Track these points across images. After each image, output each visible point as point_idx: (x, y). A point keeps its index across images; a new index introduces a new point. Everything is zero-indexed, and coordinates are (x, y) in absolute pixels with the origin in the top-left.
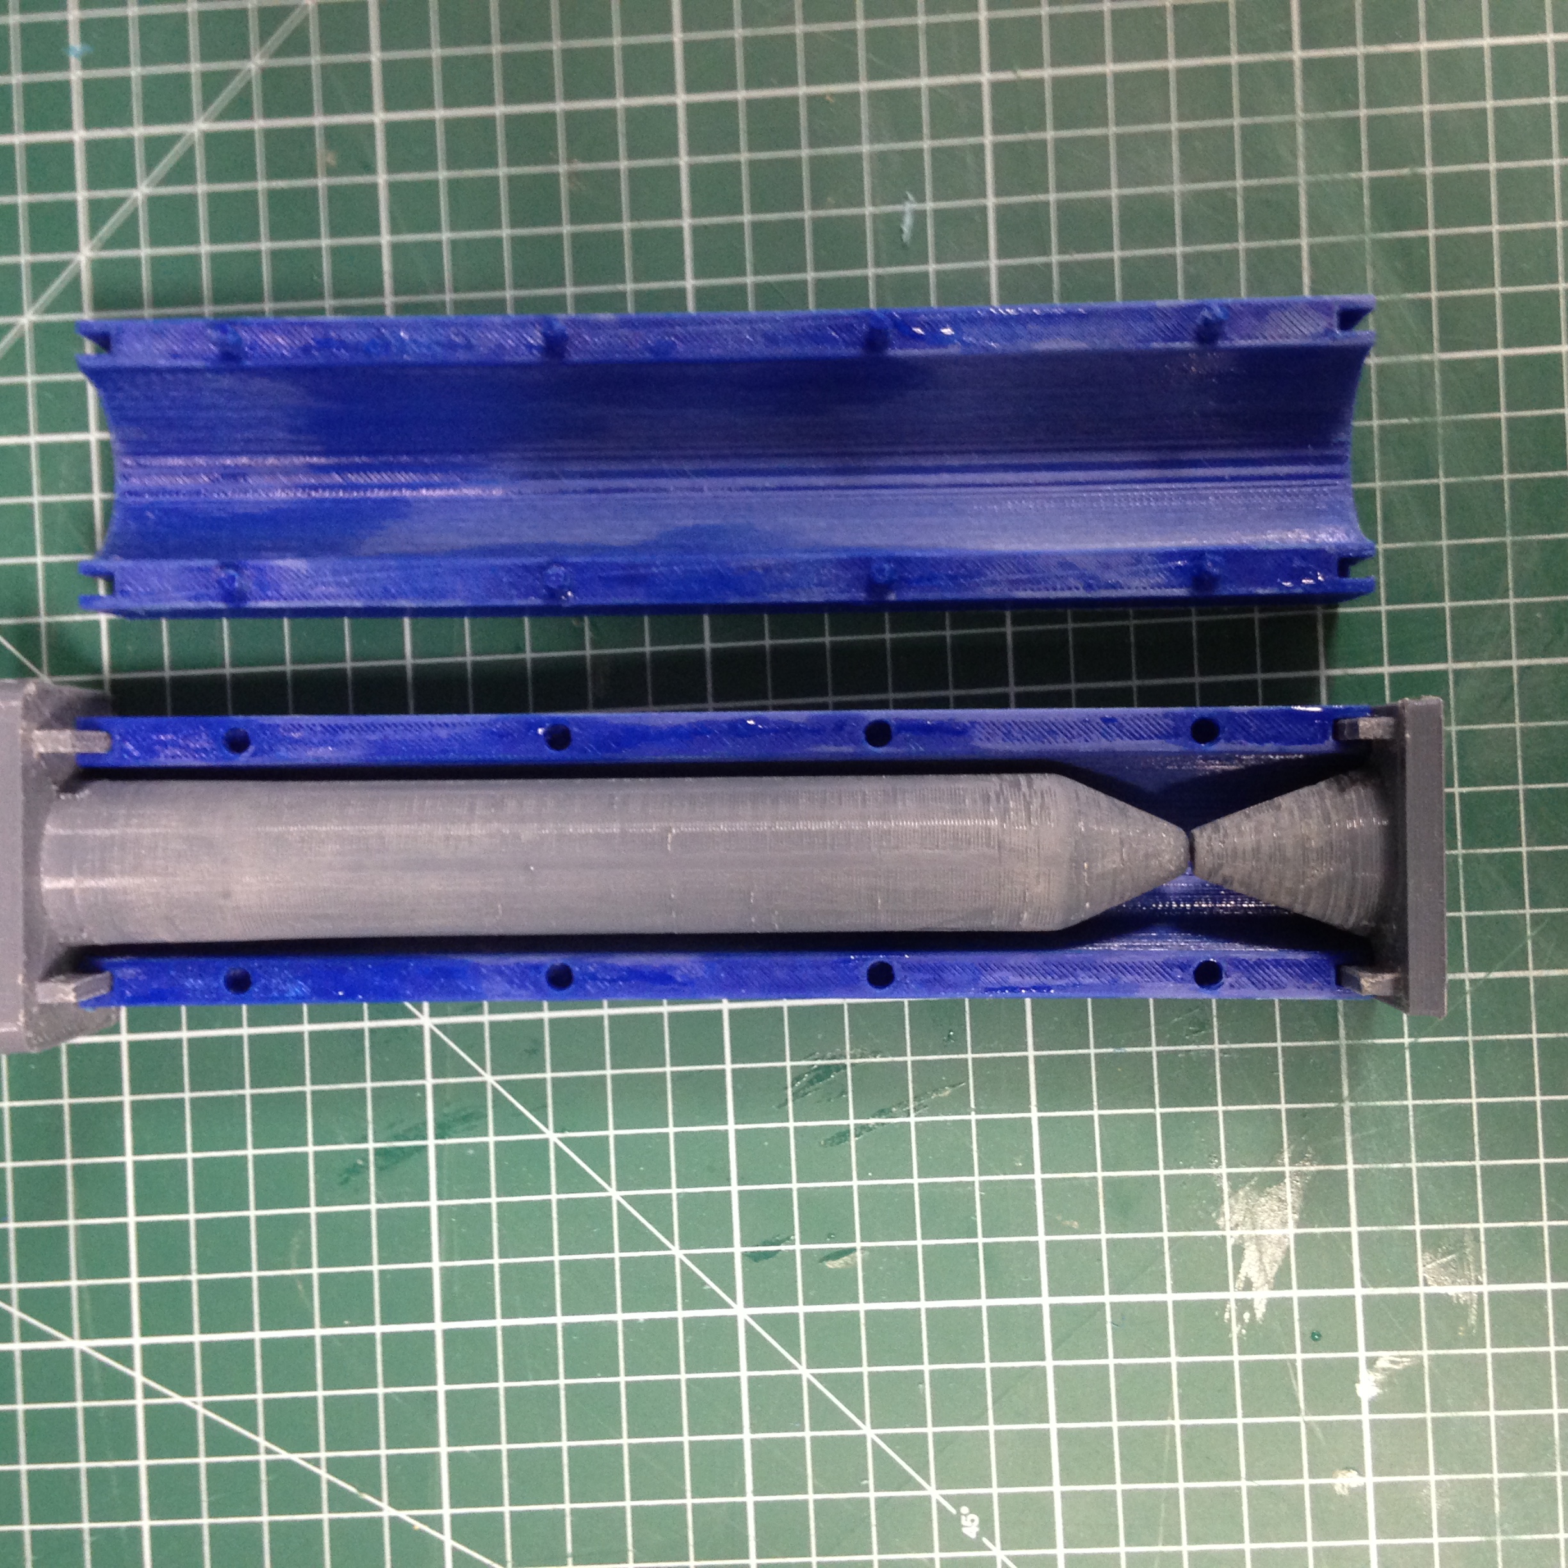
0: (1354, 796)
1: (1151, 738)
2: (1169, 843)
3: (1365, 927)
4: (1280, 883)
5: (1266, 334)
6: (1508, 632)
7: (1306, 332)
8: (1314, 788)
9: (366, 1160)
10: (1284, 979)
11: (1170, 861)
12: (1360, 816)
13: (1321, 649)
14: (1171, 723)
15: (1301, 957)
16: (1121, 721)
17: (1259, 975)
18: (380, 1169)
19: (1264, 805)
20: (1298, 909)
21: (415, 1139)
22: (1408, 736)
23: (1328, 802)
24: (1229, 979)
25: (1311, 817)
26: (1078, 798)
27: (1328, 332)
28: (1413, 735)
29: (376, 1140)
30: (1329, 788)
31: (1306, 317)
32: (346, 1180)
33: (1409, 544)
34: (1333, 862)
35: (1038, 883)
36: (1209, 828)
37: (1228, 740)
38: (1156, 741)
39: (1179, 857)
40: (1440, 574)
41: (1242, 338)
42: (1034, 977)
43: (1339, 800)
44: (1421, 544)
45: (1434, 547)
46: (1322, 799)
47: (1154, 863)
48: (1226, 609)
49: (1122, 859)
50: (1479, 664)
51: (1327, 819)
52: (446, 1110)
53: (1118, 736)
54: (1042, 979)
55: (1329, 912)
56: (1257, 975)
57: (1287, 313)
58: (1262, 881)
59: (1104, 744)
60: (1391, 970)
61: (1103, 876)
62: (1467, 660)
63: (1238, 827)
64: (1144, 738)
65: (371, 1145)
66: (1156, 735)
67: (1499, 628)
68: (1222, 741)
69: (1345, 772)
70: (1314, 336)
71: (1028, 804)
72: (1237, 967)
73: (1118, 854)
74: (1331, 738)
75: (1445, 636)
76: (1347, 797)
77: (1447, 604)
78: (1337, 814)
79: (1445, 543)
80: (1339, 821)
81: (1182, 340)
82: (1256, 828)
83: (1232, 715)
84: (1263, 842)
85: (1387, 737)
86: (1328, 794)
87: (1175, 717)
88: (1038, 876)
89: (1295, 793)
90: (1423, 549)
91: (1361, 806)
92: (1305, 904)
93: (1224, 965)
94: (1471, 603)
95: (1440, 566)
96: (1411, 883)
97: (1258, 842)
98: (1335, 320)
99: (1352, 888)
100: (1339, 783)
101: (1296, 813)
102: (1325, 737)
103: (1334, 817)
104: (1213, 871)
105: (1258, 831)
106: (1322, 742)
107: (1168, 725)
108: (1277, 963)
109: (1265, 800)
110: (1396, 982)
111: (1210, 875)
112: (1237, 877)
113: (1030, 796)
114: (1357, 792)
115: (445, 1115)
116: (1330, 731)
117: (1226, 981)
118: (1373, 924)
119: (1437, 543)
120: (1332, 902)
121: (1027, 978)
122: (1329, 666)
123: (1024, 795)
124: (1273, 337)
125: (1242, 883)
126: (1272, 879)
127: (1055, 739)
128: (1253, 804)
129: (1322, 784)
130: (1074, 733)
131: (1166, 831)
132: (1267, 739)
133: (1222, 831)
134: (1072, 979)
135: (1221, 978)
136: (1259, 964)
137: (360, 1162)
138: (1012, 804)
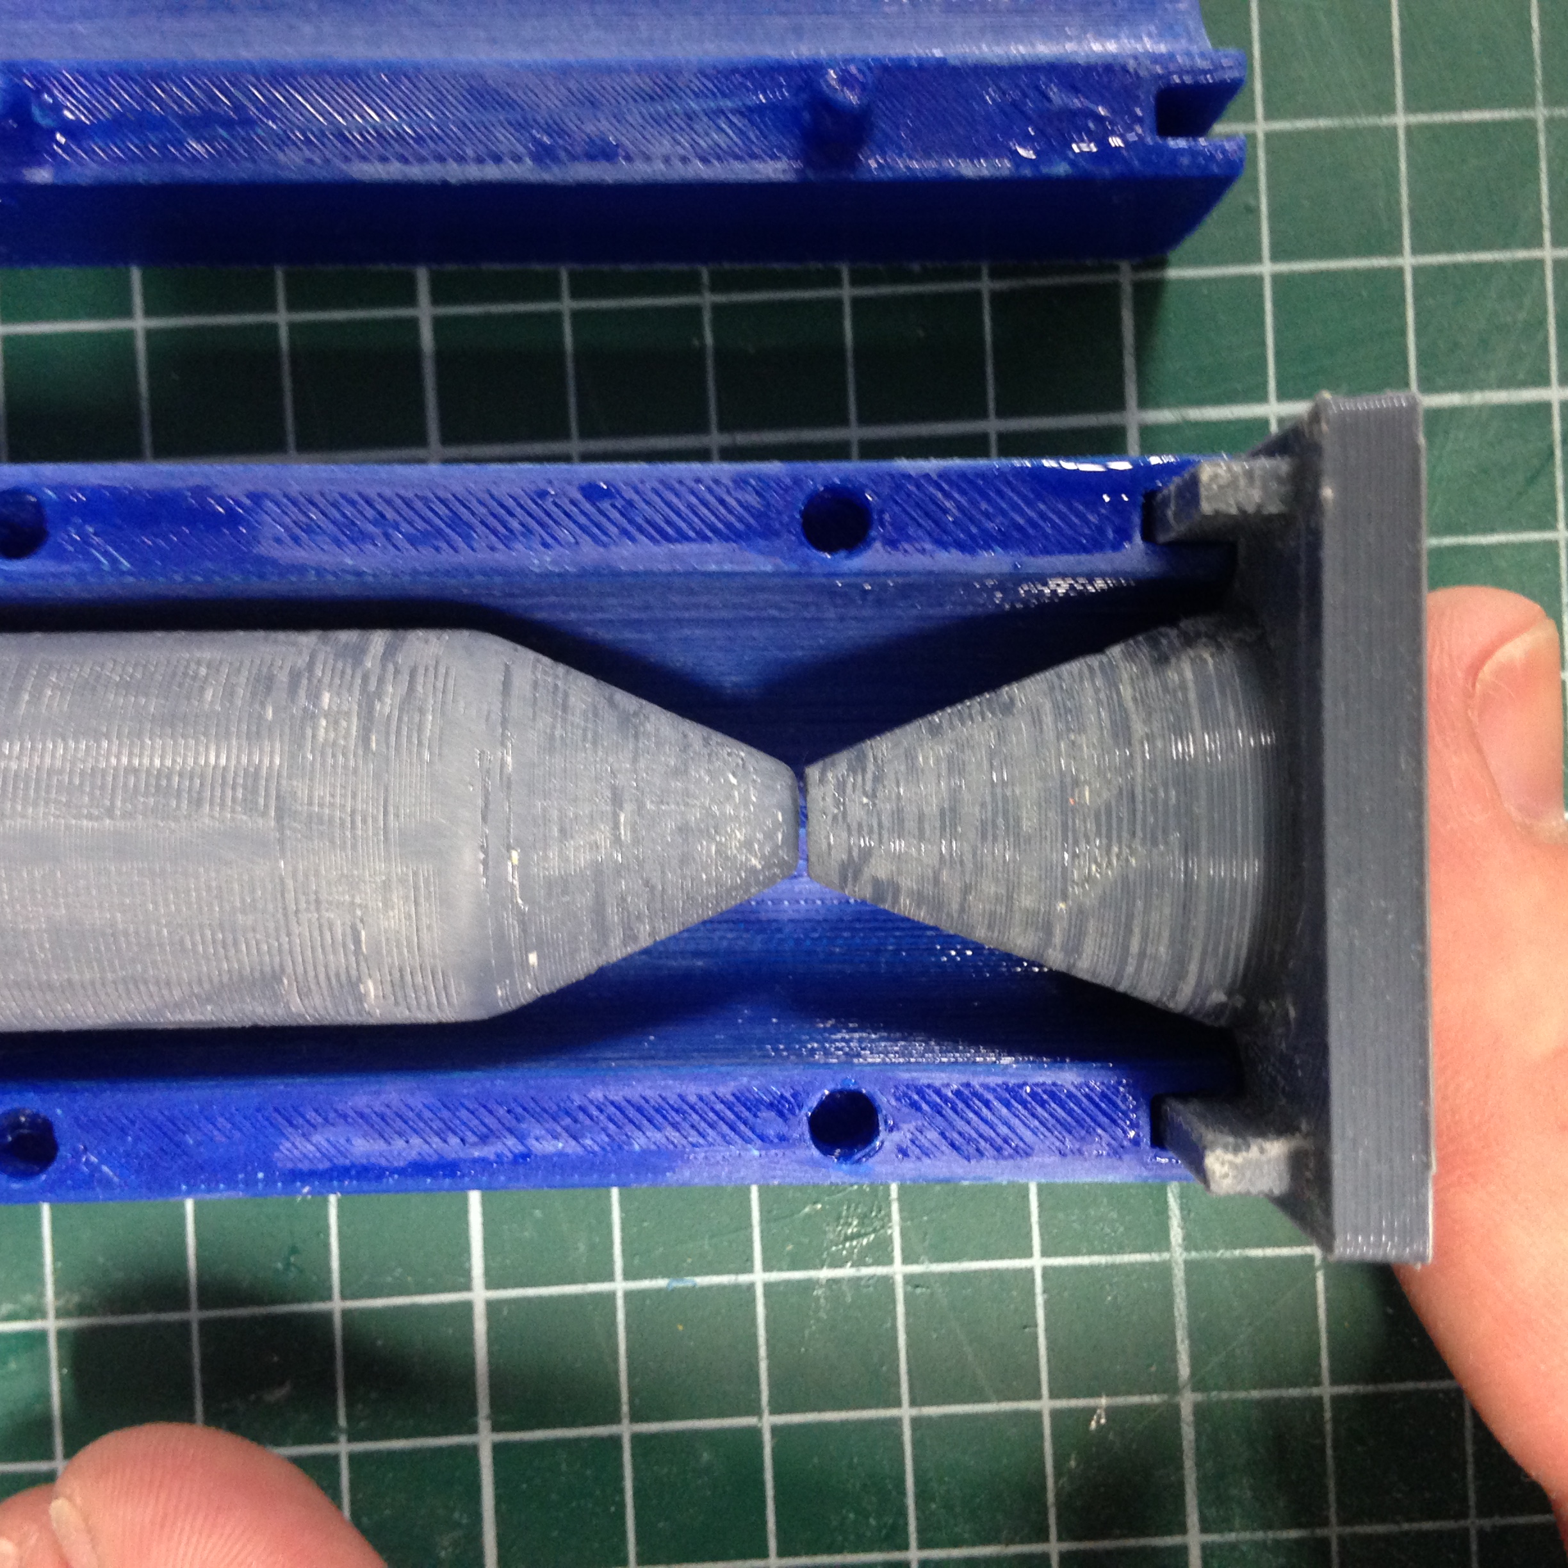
0: (1189, 675)
1: (706, 539)
2: (746, 802)
3: (1220, 1008)
4: (1010, 898)
6: (1542, 323)
8: (1094, 660)
10: (1027, 1135)
11: (747, 844)
12: (1205, 728)
13: (1129, 362)
14: (753, 500)
15: (1068, 1077)
16: (630, 494)
17: (967, 1125)
19: (974, 705)
20: (1056, 960)
22: (1328, 493)
23: (1126, 691)
24: (896, 1136)
25: (1082, 729)
26: (506, 684)
28: (1343, 491)
30: (1130, 656)
33: (1323, 123)
34: (1137, 844)
35: (387, 905)
36: (842, 761)
37: (892, 543)
38: (716, 547)
39: (769, 836)
40: (1394, 189)
42: (416, 1141)
43: (1153, 683)
44: (1349, 122)
45: (1376, 130)
46: (1113, 684)
47: (706, 849)
48: (916, 267)
49: (617, 840)
50: (1478, 398)
51: (1121, 732)
53: (625, 532)
54: (436, 1141)
55: (1130, 969)
56: (960, 1124)
58: (966, 890)
59: (590, 553)
60: (1284, 1129)
61: (562, 885)
62: (1452, 388)
63: (910, 756)
64: (687, 539)
66: (715, 530)
67: (1522, 316)
68: (878, 545)
69: (1173, 622)
71: (368, 701)
72: (915, 1106)
73: (605, 828)
74: (1138, 538)
75: (1403, 333)
76: (1172, 676)
77: (1407, 261)
78: (1147, 721)
79: (1401, 119)
80: (1150, 738)
82: (950, 759)
83: (900, 481)
84: (966, 796)
85: (1273, 508)
86: (1128, 671)
87: (764, 485)
88: (386, 886)
89: (1050, 674)
90: (1356, 132)
91: (1205, 699)
92: (1073, 947)
93: (886, 1102)
94: (1460, 258)
95: (1394, 174)
96: (1336, 900)
97: (955, 793)
99: (1186, 907)
100: (1154, 644)
101: (1048, 720)
102: (1124, 535)
103: (1139, 728)
104: (852, 869)
105: (955, 766)
106: (1116, 546)
107: (746, 507)
108: (1011, 1094)
109: (979, 692)
110: (1296, 1162)
111: (844, 879)
112: (907, 883)
113: (381, 681)
114: (1199, 664)
116: (1136, 519)
117: (886, 1140)
118: (1239, 1002)
119: (1385, 121)
120: (1135, 946)
121: (400, 1143)
122: (1144, 403)
123: (365, 679)
125: (919, 899)
126: (990, 888)
127: (467, 539)
128: (952, 702)
129: (1116, 651)
130: (515, 524)
131: (741, 771)
132: (987, 541)
133: (871, 767)
134: (511, 1142)
135: (875, 1133)
136: (966, 1097)
138: (326, 698)
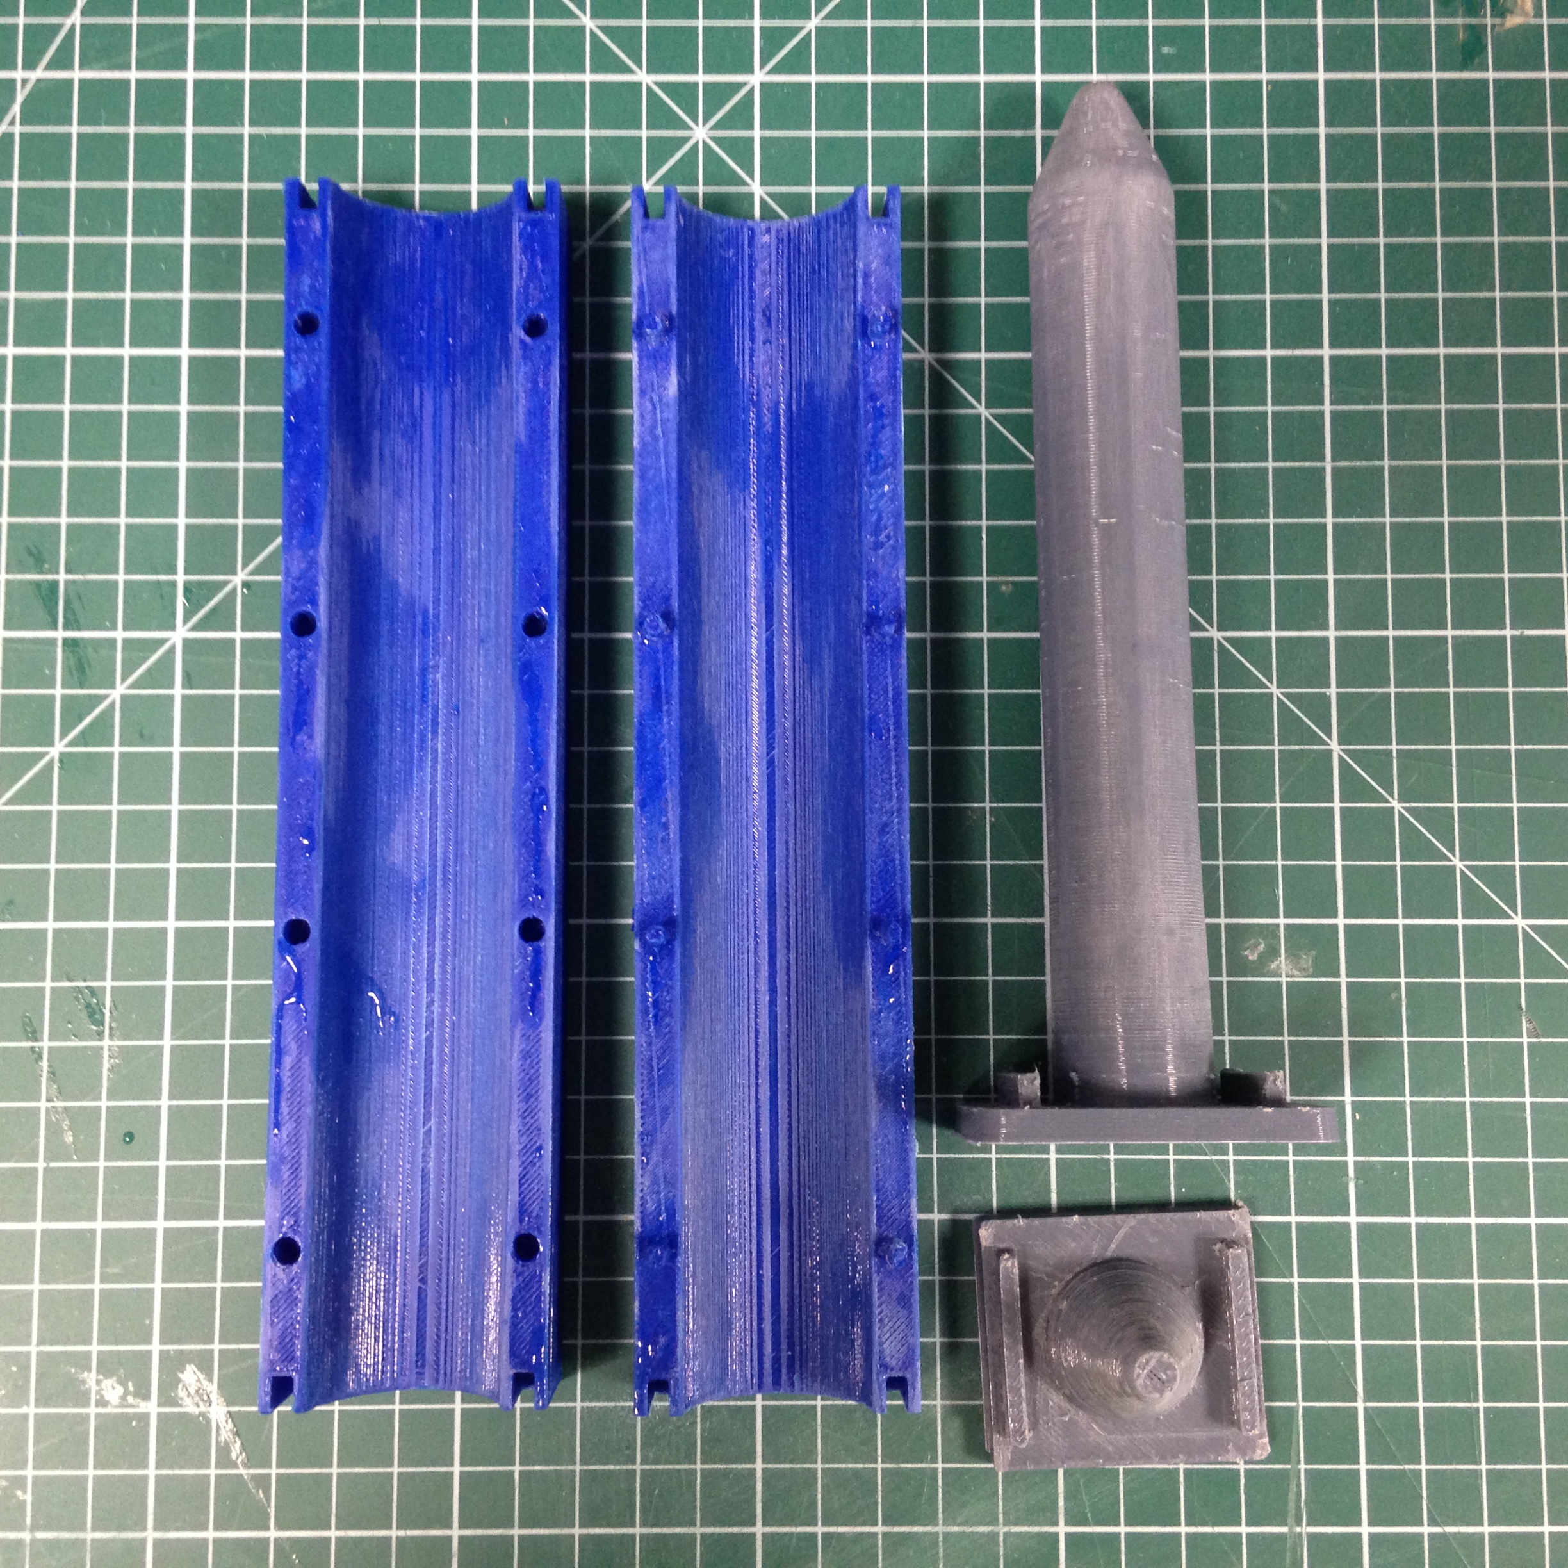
5: (884, 1306)
7: (885, 1346)
9: (49, 572)
18: (38, 585)
21: (65, 617)
27: (885, 1366)
29: (67, 582)
31: (899, 1346)
32: (30, 553)
41: (880, 1284)
42: (289, 1081)
52: (90, 649)
54: (288, 1089)
57: (903, 1327)
65: (62, 577)
70: (881, 1352)
81: (879, 1225)
98: (897, 1374)
115: (85, 647)
121: (289, 1074)
124: (880, 1313)
130: (528, 1119)
137: (47, 566)
